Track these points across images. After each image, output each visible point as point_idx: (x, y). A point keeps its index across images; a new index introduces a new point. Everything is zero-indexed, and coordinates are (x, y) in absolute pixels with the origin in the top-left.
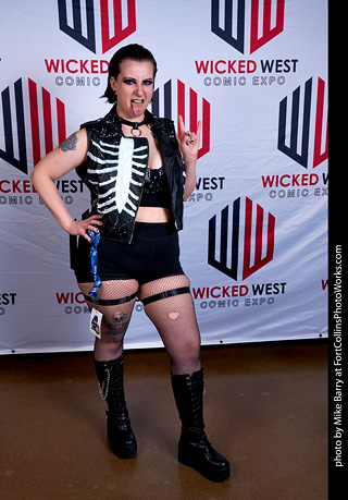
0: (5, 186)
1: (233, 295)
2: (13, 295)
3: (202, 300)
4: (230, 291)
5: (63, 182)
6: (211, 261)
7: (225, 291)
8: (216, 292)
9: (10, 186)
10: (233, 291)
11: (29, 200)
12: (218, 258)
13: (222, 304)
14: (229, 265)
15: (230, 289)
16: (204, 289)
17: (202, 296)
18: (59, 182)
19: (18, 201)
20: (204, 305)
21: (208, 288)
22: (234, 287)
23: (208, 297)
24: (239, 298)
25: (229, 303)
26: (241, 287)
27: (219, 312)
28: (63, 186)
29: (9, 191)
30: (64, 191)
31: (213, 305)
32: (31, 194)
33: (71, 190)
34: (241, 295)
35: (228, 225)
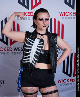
0: (1, 49)
1: (70, 82)
2: (4, 81)
3: (61, 83)
4: (69, 81)
5: (19, 48)
7: (68, 81)
8: (65, 81)
9: (3, 49)
10: (70, 81)
11: (8, 53)
12: (65, 71)
13: (66, 84)
14: (69, 73)
15: (69, 80)
16: (61, 80)
17: (60, 82)
18: (17, 48)
19: (5, 53)
20: (61, 85)
21: (62, 80)
22: (70, 79)
23: (62, 82)
24: (72, 83)
25: (69, 84)
26: (73, 79)
27: (65, 87)
28: (19, 49)
29: (3, 50)
30: (19, 51)
31: (64, 84)
32: (9, 52)
33: (21, 51)
34: (72, 82)
35: (69, 61)
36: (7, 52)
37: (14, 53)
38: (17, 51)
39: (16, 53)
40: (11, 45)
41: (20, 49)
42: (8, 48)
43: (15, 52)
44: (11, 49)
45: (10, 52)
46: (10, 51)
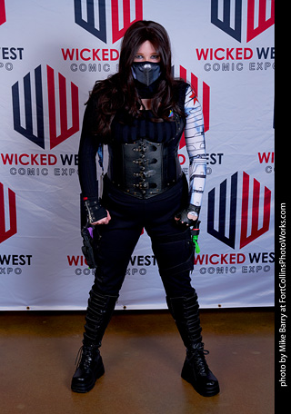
1: (231, 263)
2: (29, 257)
3: (202, 266)
4: (228, 259)
5: (76, 156)
7: (223, 259)
8: (214, 259)
10: (231, 258)
11: (45, 172)
13: (220, 270)
14: (227, 235)
15: (228, 256)
16: (204, 256)
17: (201, 263)
18: (72, 156)
19: (36, 172)
20: (203, 271)
21: (207, 256)
22: (231, 255)
23: (207, 263)
24: (236, 265)
25: (227, 270)
26: (239, 255)
27: (216, 277)
29: (28, 163)
31: (211, 271)
32: (47, 166)
34: (238, 262)
35: (227, 197)
36: (41, 167)
37: (61, 172)
38: (70, 164)
39: (68, 172)
40: (52, 145)
42: (45, 155)
43: (64, 167)
44: (52, 160)
45: (51, 169)
46: (50, 164)
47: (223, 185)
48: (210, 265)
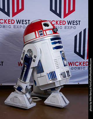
0: (2, 21)
1: (83, 65)
2: (2, 62)
4: (82, 64)
5: (22, 20)
6: (75, 51)
7: (80, 64)
8: (77, 64)
10: (83, 63)
11: (10, 27)
13: (79, 68)
14: (82, 54)
16: (72, 62)
17: (71, 65)
18: (21, 20)
19: (6, 27)
20: (72, 68)
21: (74, 62)
22: (83, 62)
23: (74, 65)
25: (82, 68)
26: (86, 62)
27: (78, 71)
28: (22, 22)
29: (3, 23)
30: (22, 24)
31: (75, 69)
33: (25, 23)
34: (86, 65)
35: (82, 38)
36: (8, 25)
37: (16, 27)
38: (20, 24)
39: (19, 27)
41: (24, 21)
42: (10, 20)
43: (18, 25)
44: (13, 22)
45: (12, 25)
46: (12, 23)
47: (80, 34)
48: (75, 66)
